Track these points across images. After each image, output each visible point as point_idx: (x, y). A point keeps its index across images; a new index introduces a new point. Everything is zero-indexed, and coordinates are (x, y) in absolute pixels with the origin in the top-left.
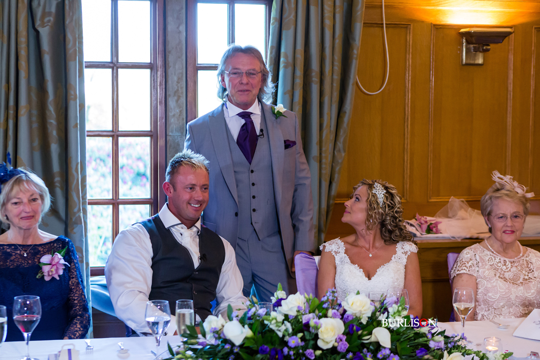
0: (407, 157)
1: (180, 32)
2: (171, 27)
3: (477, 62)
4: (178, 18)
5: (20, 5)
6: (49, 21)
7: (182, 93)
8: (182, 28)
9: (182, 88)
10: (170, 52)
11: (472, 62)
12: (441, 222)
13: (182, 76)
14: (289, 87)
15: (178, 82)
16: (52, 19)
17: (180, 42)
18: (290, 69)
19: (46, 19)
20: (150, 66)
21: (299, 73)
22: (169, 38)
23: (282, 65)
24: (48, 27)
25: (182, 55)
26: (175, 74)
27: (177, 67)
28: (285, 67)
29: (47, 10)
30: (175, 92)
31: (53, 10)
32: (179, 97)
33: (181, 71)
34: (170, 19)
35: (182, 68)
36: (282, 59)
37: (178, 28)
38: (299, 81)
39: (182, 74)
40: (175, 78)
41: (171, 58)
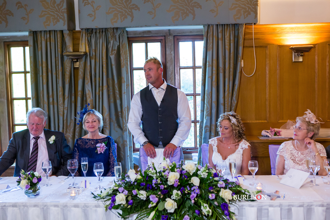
0: (267, 103)
1: (171, 54)
2: (168, 52)
3: (299, 61)
4: (170, 49)
5: (103, 47)
6: (114, 53)
7: (173, 79)
8: (173, 53)
9: (173, 76)
10: (167, 62)
11: (297, 61)
12: (281, 131)
14: (210, 75)
16: (115, 52)
17: (172, 58)
18: (210, 68)
19: (113, 52)
21: (215, 69)
22: (167, 57)
23: (207, 66)
24: (114, 55)
25: (172, 63)
27: (171, 68)
28: (209, 67)
29: (114, 48)
30: (170, 78)
31: (116, 48)
32: (172, 80)
33: (172, 70)
34: (167, 49)
35: (173, 69)
36: (207, 63)
37: (171, 52)
38: (215, 72)
39: (173, 71)
40: (170, 73)
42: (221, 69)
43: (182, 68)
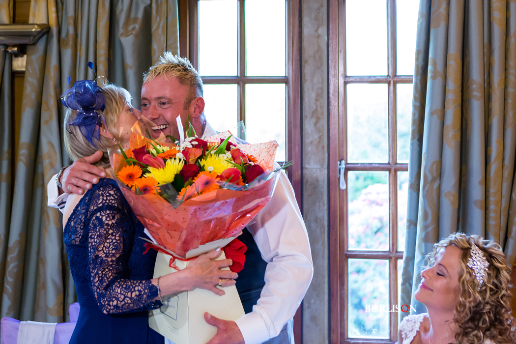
1: (319, 36)
2: (306, 31)
4: (316, 19)
5: (100, 11)
6: (134, 29)
7: (322, 114)
8: (323, 31)
9: (322, 107)
10: (306, 62)
13: (322, 92)
14: (438, 105)
15: (317, 100)
16: (137, 26)
17: (319, 49)
18: (439, 81)
19: (131, 27)
20: (284, 80)
21: (453, 85)
22: (305, 44)
23: (429, 75)
24: (131, 36)
25: (322, 65)
26: (313, 89)
27: (315, 80)
28: (433, 78)
29: (133, 15)
30: (313, 113)
31: (140, 15)
32: (318, 119)
33: (320, 86)
34: (306, 20)
35: (322, 82)
36: (430, 67)
37: (317, 30)
38: (453, 96)
39: (322, 89)
40: (313, 95)
41: (308, 70)
42: (474, 86)
43: (351, 79)
